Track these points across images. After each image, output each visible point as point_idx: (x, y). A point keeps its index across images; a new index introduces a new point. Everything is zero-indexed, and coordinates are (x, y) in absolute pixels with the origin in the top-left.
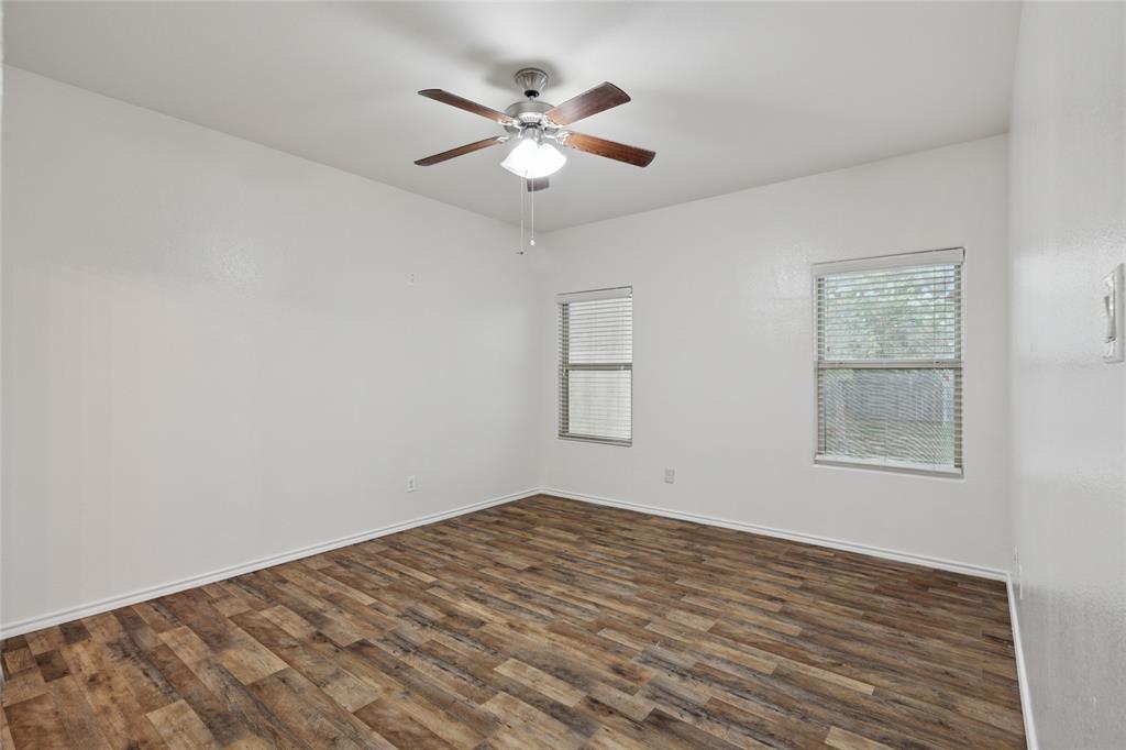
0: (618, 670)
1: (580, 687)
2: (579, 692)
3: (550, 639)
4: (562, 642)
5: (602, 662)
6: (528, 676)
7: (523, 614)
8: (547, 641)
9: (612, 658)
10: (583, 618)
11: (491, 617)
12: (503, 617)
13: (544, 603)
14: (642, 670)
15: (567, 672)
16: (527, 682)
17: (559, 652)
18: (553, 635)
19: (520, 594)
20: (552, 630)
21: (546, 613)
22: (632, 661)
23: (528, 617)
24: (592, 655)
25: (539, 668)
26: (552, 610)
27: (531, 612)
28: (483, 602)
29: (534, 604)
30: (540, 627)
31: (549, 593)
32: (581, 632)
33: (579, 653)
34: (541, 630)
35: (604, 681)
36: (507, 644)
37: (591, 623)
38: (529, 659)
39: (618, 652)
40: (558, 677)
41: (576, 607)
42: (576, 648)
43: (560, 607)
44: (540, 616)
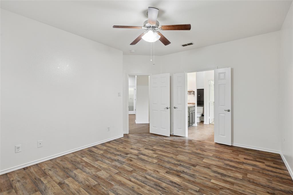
0: (131, 160)
1: (139, 158)
2: (140, 157)
3: (146, 168)
4: (143, 167)
5: (134, 162)
6: (150, 160)
7: (156, 176)
8: (147, 167)
9: (131, 163)
10: (136, 174)
11: (165, 175)
12: (161, 175)
13: (149, 181)
14: (126, 161)
15: (142, 160)
16: (150, 159)
17: (144, 164)
18: (145, 169)
19: (159, 186)
20: (146, 170)
21: (148, 177)
22: (127, 162)
23: (154, 175)
24: (136, 163)
25: (148, 161)
26: (146, 178)
27: (153, 177)
28: (172, 182)
29: (153, 181)
30: (149, 171)
31: (148, 187)
32: (138, 170)
33: (139, 164)
34: (149, 170)
35: (135, 158)
36: (157, 166)
37: (134, 172)
38: (151, 163)
39: (129, 164)
40: (144, 159)
41: (138, 179)
42: (139, 165)
43: (144, 179)
44: (150, 175)
